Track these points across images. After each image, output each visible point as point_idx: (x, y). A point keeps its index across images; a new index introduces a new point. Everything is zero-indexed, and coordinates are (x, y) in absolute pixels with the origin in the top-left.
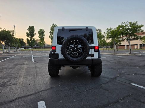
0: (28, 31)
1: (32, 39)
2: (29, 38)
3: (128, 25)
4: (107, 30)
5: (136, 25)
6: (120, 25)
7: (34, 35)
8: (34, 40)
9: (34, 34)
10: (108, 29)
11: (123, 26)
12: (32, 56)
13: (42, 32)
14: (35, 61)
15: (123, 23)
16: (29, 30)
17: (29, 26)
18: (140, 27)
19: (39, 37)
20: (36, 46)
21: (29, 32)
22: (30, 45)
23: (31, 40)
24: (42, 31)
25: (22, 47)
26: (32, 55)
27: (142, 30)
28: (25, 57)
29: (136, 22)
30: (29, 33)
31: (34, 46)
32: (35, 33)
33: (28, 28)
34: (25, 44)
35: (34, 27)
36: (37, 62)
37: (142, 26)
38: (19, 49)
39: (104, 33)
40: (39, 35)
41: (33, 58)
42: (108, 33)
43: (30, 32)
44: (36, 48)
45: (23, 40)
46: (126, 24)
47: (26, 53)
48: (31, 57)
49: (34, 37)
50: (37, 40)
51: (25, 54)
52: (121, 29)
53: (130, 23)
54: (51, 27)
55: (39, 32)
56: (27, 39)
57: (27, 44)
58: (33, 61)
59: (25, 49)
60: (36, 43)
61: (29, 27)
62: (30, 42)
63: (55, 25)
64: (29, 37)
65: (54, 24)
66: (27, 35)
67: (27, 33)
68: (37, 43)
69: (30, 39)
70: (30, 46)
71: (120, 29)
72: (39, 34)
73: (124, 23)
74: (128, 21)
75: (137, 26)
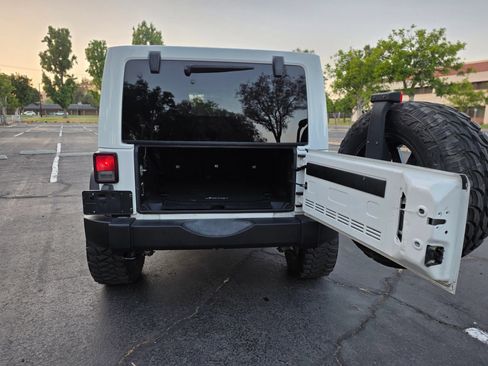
0: (45, 47)
1: (65, 79)
2: (51, 76)
3: (413, 42)
4: (339, 58)
5: (440, 42)
6: (387, 40)
7: (69, 65)
8: (71, 81)
9: (70, 58)
10: (341, 52)
11: (396, 43)
12: (59, 150)
13: (102, 52)
14: (60, 181)
15: (398, 32)
16: (50, 42)
17: (50, 28)
18: (453, 50)
19: (92, 73)
20: (80, 104)
21: (51, 51)
22: (56, 101)
23: (58, 81)
24: (102, 49)
25: (30, 106)
26: (59, 146)
27: (459, 62)
28: (28, 156)
29: (441, 32)
30: (48, 54)
31: (71, 106)
32: (74, 58)
33: (46, 33)
34: (37, 95)
35: (67, 31)
36: (69, 185)
37: (460, 46)
38: (16, 117)
39: (328, 66)
40: (89, 64)
41: (57, 159)
42: (342, 69)
43: (54, 50)
44: (80, 112)
45: (26, 80)
46: (407, 37)
47: (37, 134)
48: (52, 155)
49: (69, 72)
50: (85, 82)
51: (33, 139)
52: (386, 54)
53: (421, 34)
54: (134, 35)
55: (88, 54)
56: (46, 80)
57: (45, 99)
58: (53, 180)
59: (38, 117)
60: (80, 94)
61: (47, 30)
62: (57, 89)
63: (149, 26)
64: (49, 69)
65: (144, 24)
66: (44, 63)
67: (43, 56)
68: (86, 93)
69: (56, 77)
70: (58, 106)
71: (382, 54)
72: (89, 59)
73: (401, 32)
74: (413, 27)
75: (442, 46)
